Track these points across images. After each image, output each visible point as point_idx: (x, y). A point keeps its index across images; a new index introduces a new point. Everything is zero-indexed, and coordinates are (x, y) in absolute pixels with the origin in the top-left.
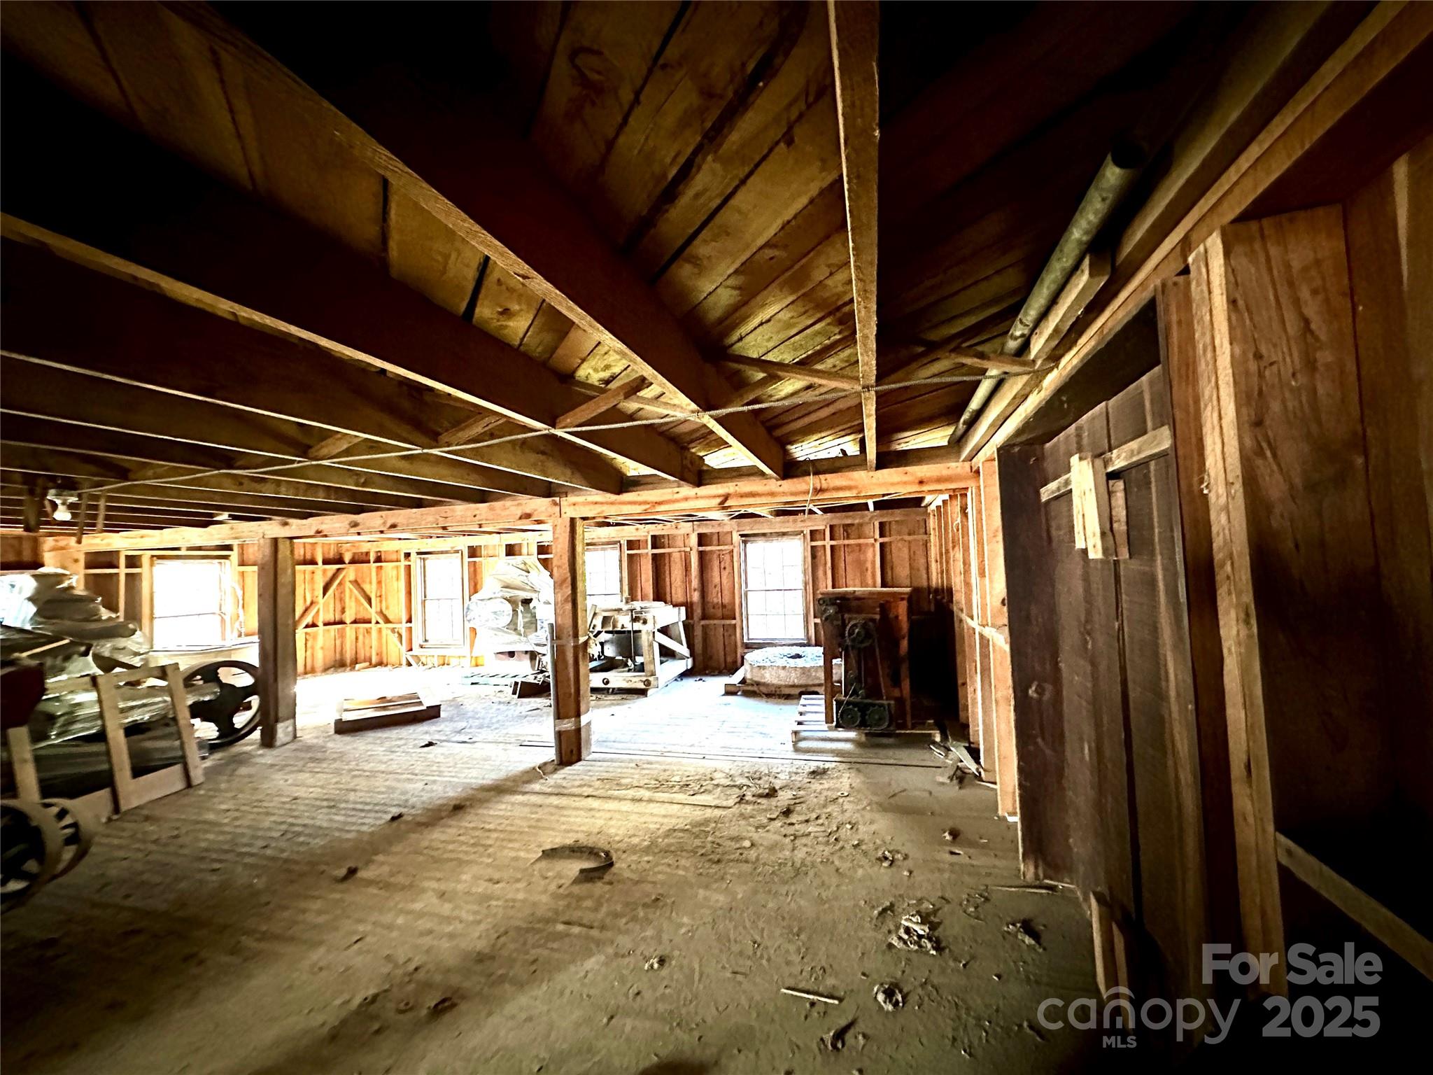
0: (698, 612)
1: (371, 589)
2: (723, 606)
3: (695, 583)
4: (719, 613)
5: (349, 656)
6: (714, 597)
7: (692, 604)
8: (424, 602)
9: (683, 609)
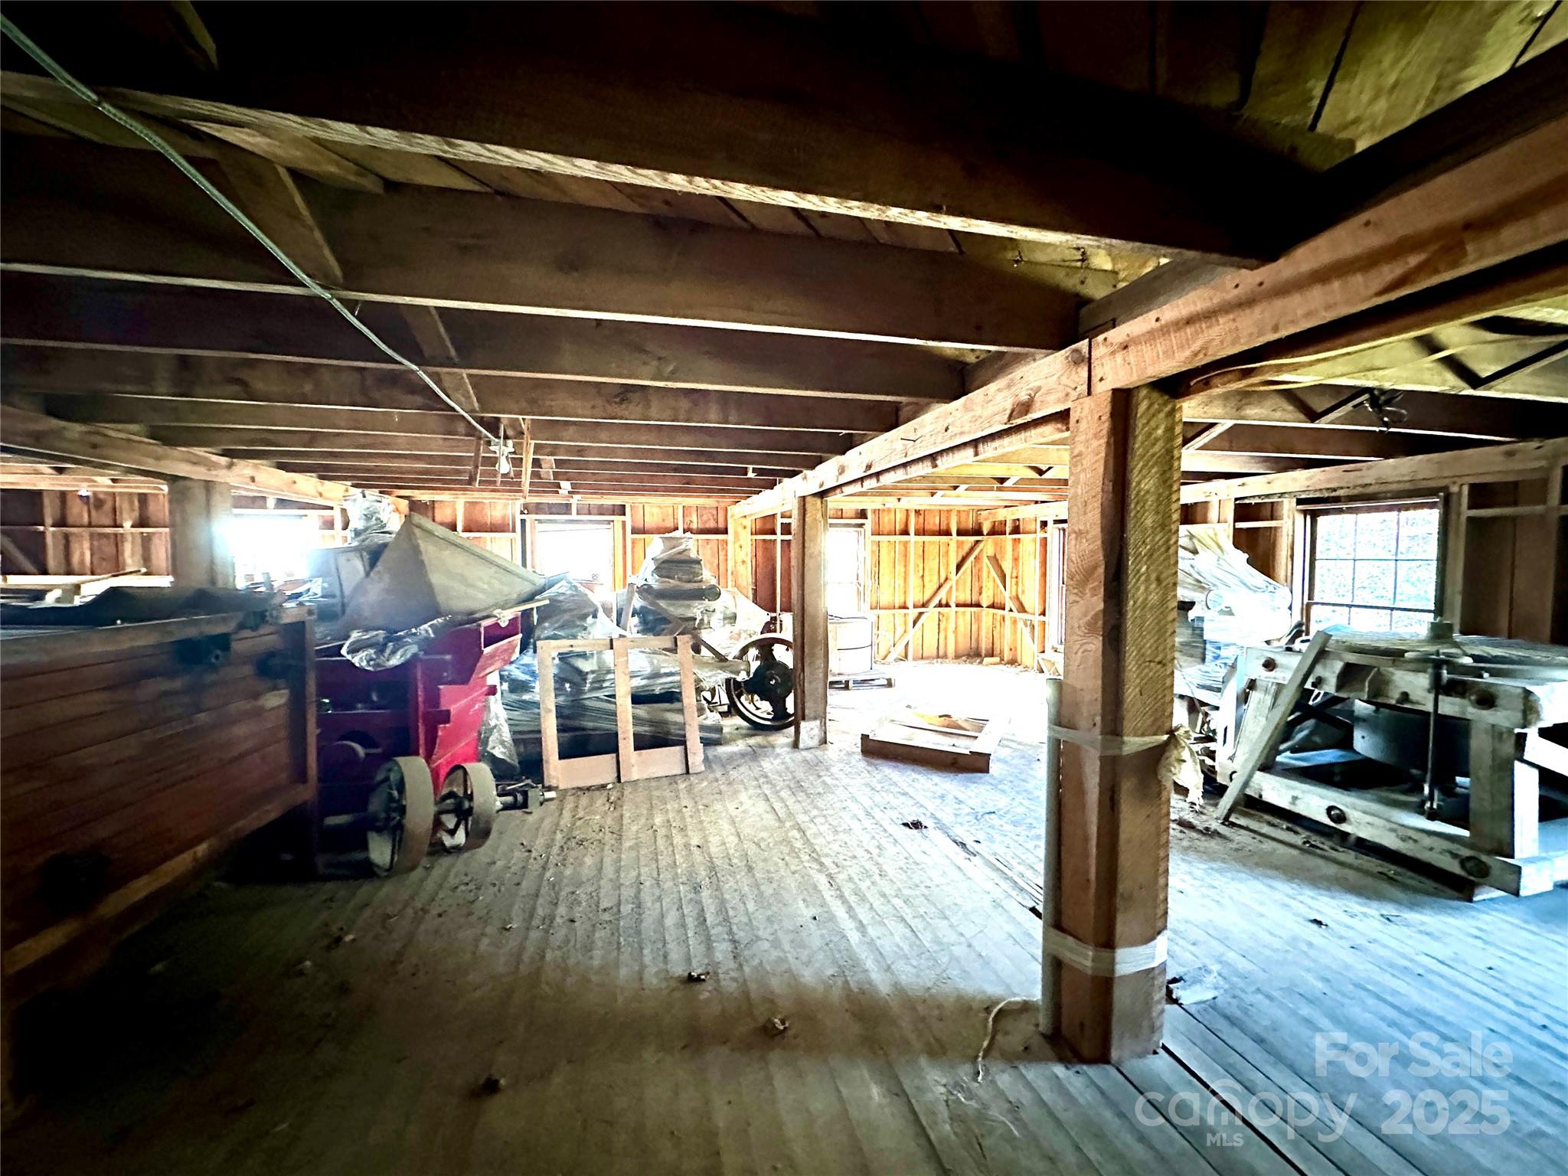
1: (1007, 567)
5: (984, 646)
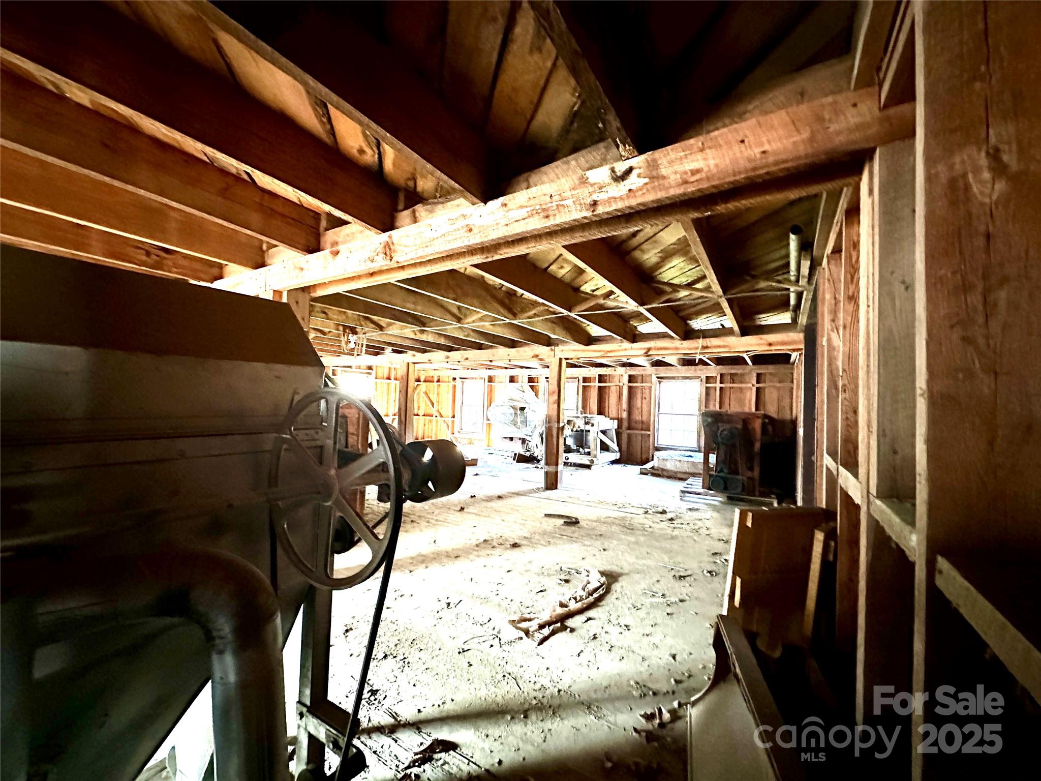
0: (625, 424)
1: (433, 397)
2: (642, 422)
3: (625, 405)
4: (640, 426)
6: (637, 416)
7: (621, 419)
8: (461, 407)
9: (616, 421)
